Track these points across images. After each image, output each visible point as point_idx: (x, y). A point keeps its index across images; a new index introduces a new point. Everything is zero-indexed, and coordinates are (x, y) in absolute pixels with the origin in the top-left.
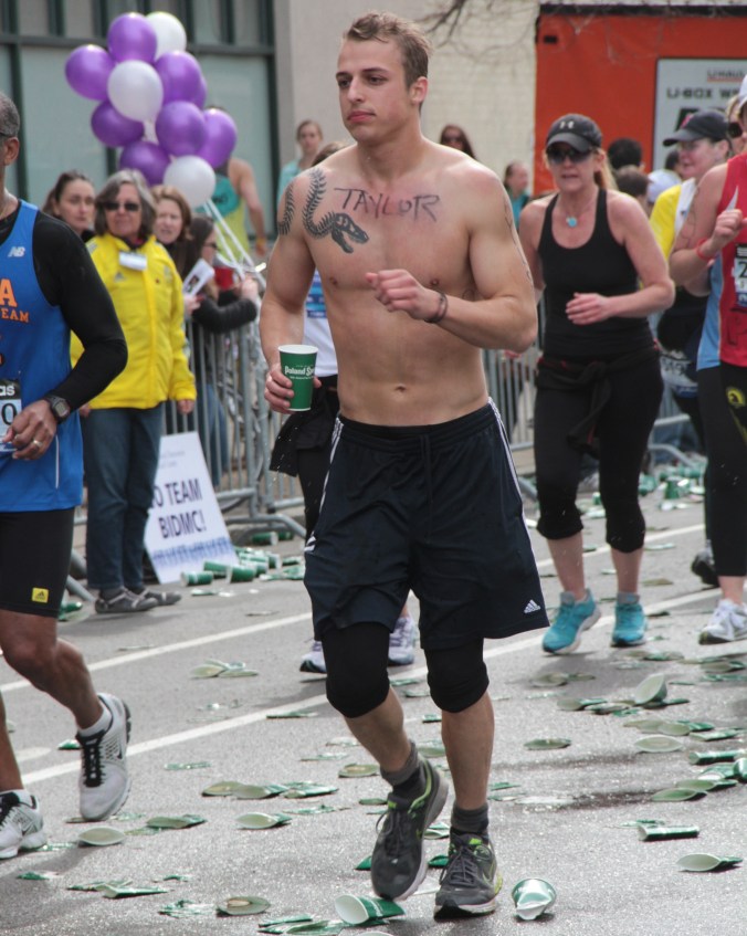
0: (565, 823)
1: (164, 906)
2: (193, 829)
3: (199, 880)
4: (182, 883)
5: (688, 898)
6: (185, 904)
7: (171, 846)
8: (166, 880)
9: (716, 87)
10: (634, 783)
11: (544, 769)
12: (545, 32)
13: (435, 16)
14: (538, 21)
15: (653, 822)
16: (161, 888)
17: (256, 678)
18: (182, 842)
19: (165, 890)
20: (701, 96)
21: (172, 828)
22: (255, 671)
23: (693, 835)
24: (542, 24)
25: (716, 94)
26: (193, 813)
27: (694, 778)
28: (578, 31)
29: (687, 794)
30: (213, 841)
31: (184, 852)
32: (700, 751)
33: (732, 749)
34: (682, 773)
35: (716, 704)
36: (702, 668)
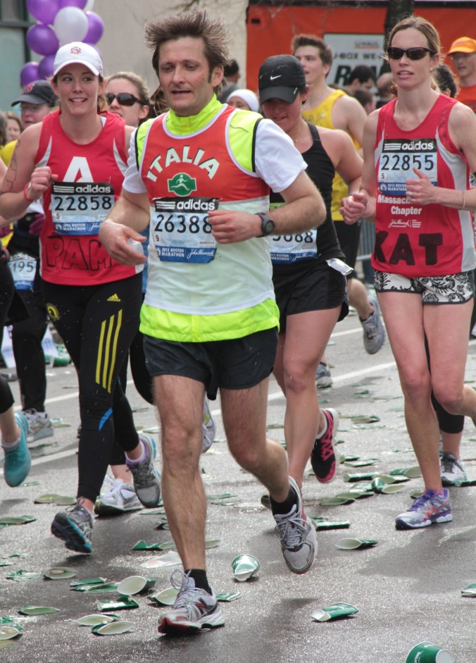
0: (266, 519)
1: (9, 574)
2: (28, 524)
3: (32, 557)
4: (21, 559)
5: (342, 567)
6: (23, 573)
7: (14, 535)
8: (11, 557)
9: (361, 52)
10: (309, 494)
11: (252, 485)
12: (252, 16)
13: (182, 5)
14: (248, 10)
15: (321, 519)
16: (7, 562)
17: (69, 428)
18: (21, 533)
19: (10, 563)
20: (351, 58)
21: (15, 524)
22: (69, 423)
23: (346, 526)
24: (250, 11)
25: (361, 56)
26: (28, 514)
27: (347, 490)
28: (273, 16)
29: (342, 500)
30: (41, 532)
31: (22, 539)
32: (351, 473)
33: (371, 471)
34: (340, 487)
35: (361, 443)
36: (352, 420)
